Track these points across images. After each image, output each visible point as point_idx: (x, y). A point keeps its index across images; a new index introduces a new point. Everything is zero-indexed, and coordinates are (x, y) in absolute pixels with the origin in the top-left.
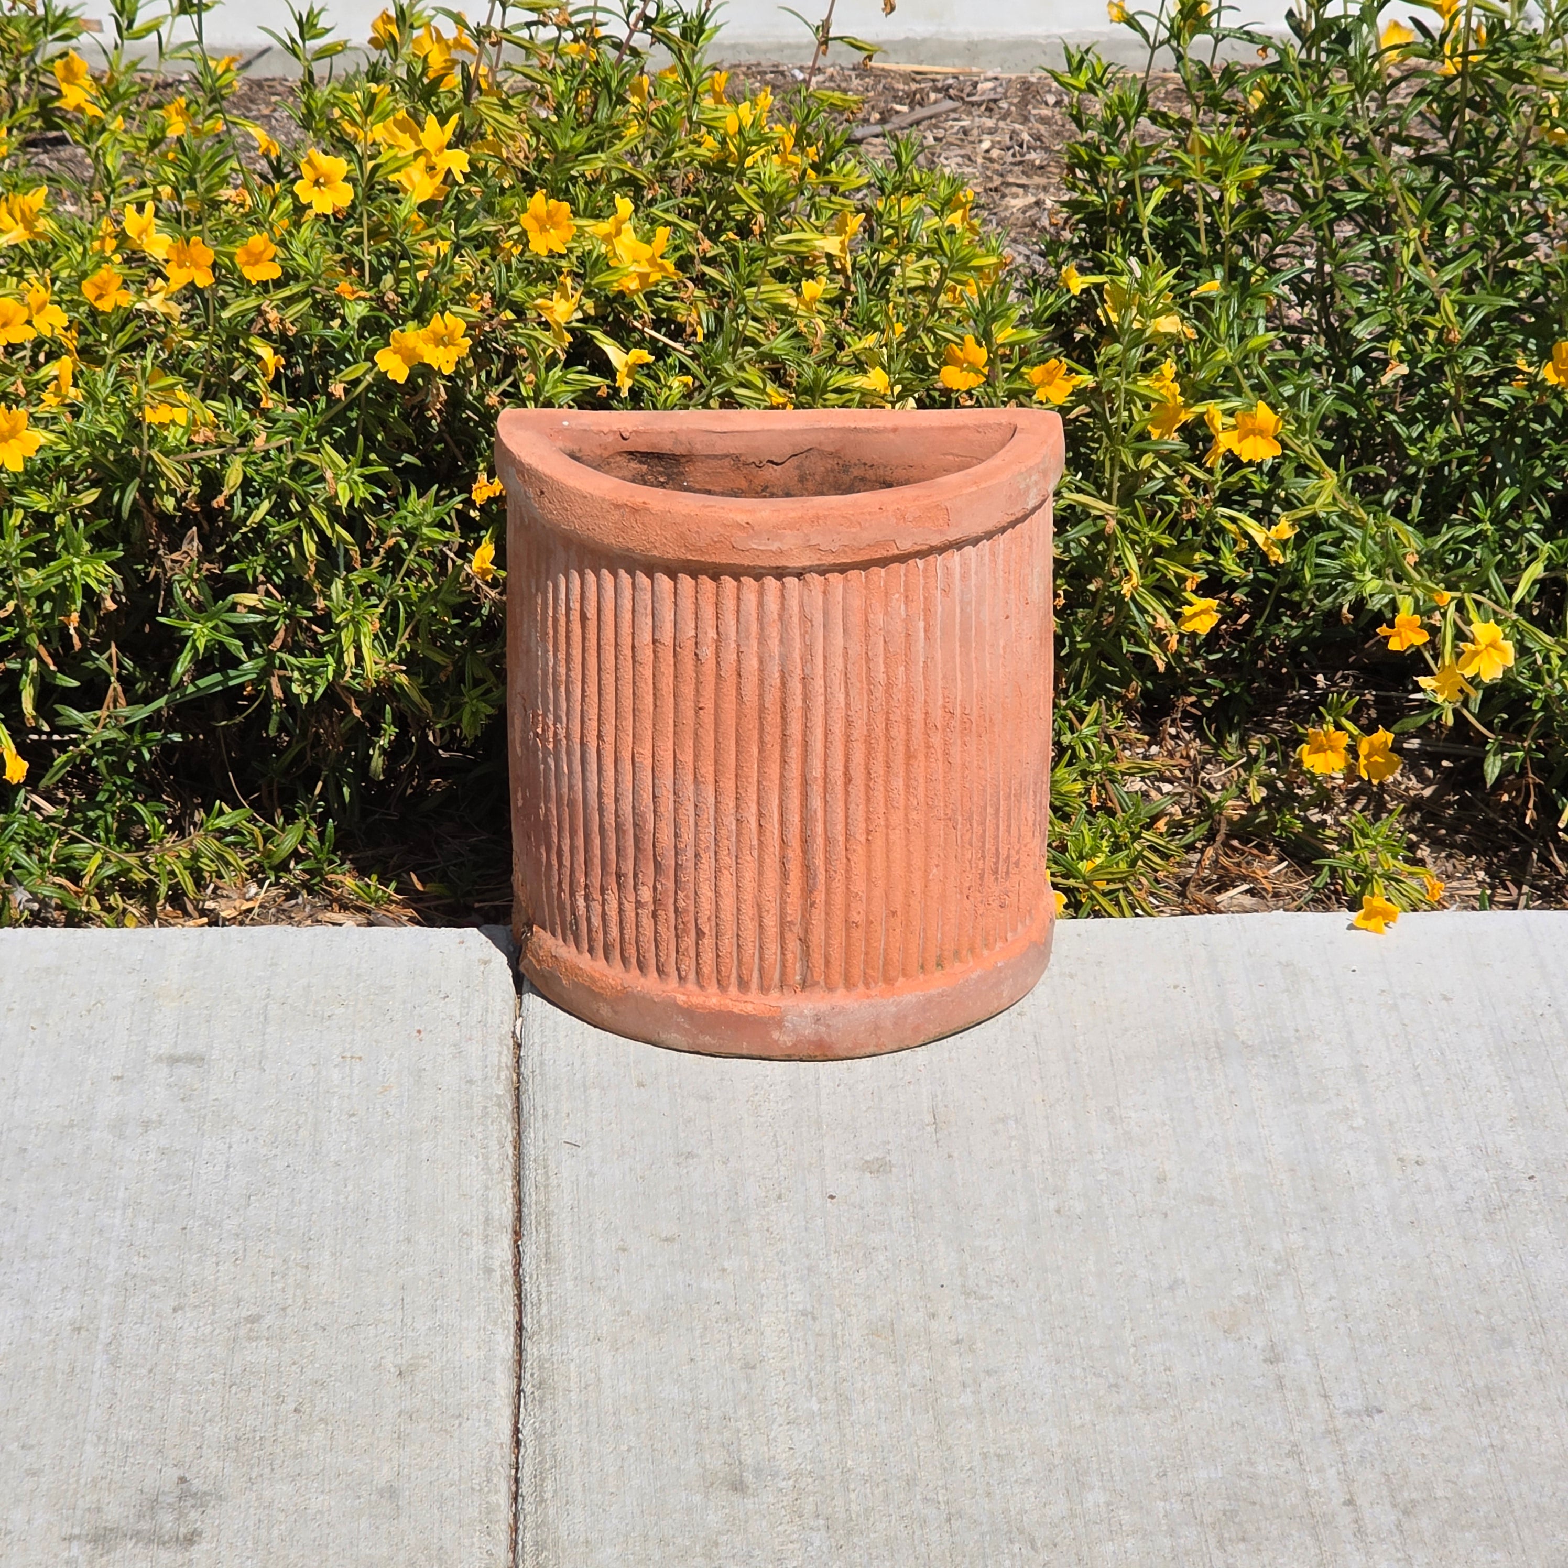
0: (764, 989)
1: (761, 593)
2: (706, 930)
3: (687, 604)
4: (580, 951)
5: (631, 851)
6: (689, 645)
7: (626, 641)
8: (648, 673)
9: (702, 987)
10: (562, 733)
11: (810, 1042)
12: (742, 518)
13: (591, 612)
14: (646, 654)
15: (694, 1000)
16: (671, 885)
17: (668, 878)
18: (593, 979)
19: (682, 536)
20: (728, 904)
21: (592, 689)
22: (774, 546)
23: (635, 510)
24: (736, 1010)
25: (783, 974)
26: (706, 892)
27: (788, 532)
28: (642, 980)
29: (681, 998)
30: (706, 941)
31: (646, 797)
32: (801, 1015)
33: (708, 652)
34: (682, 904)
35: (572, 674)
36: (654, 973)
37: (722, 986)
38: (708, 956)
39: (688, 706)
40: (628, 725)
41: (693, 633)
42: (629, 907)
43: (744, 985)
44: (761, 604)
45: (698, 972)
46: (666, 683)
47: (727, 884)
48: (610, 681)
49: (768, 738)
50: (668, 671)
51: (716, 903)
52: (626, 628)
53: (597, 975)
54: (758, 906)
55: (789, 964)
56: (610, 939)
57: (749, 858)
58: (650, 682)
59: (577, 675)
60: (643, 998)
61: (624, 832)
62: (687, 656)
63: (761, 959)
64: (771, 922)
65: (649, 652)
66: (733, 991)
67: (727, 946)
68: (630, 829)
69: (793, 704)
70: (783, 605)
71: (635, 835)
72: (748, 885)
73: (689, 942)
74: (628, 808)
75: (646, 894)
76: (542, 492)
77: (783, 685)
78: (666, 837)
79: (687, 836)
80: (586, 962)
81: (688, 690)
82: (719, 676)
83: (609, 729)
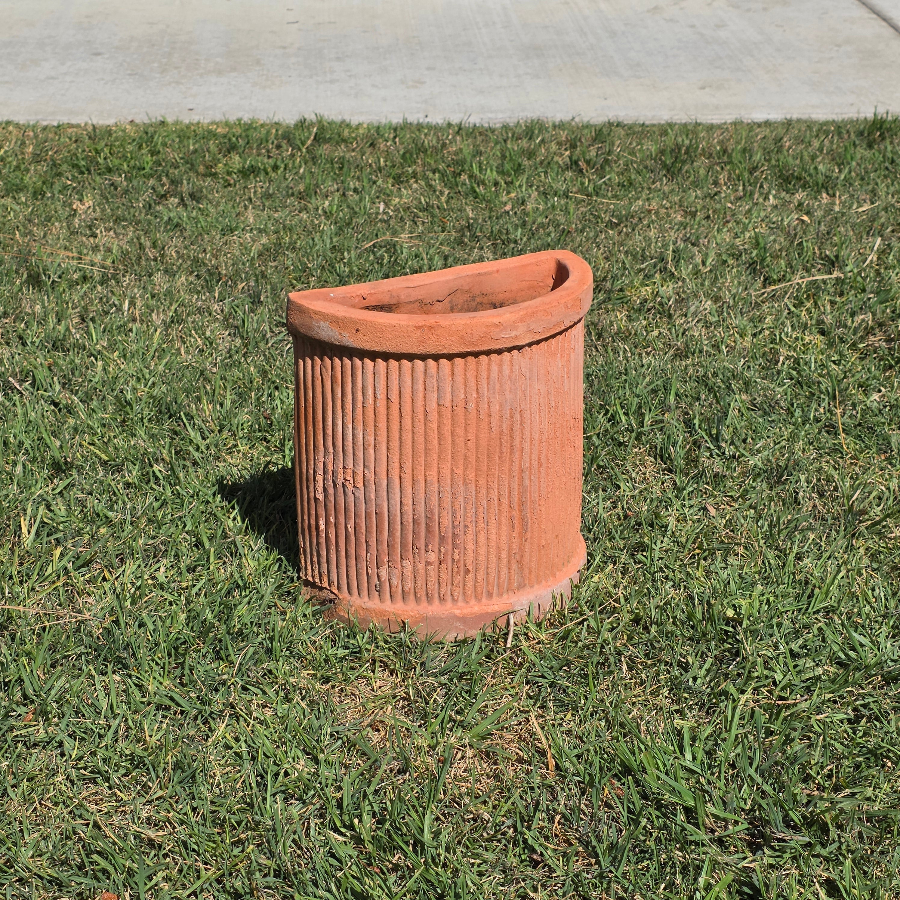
0: (500, 595)
1: (500, 365)
2: (470, 569)
3: (459, 379)
4: (383, 602)
5: (423, 534)
6: (461, 404)
7: (420, 409)
8: (434, 426)
9: (467, 602)
12: (496, 320)
13: (394, 397)
14: (433, 416)
15: (465, 611)
16: (450, 547)
17: (448, 544)
20: (482, 551)
21: (395, 444)
22: (513, 334)
23: (431, 328)
24: (489, 611)
25: (509, 583)
26: (471, 546)
27: (520, 324)
28: (430, 608)
29: (457, 612)
30: (470, 575)
31: (435, 500)
32: (522, 605)
33: (472, 405)
34: (456, 557)
35: (379, 438)
36: (436, 601)
37: (478, 599)
38: (470, 584)
39: (460, 441)
40: (422, 460)
41: (463, 396)
42: (421, 567)
43: (490, 595)
44: (500, 371)
45: (464, 593)
46: (447, 430)
47: (482, 539)
48: (408, 437)
49: (504, 450)
50: (447, 422)
51: (476, 552)
52: (420, 403)
53: (400, 612)
54: (498, 548)
55: (512, 578)
56: (406, 589)
57: (494, 522)
58: (436, 431)
59: (383, 439)
60: (434, 618)
61: (419, 524)
62: (460, 410)
63: (499, 578)
64: (504, 555)
65: (435, 414)
66: (484, 600)
67: (481, 575)
68: (423, 521)
69: (517, 427)
70: (511, 369)
71: (426, 524)
72: (493, 537)
73: (459, 579)
74: (421, 509)
75: (433, 557)
76: (357, 330)
77: (512, 417)
78: (447, 521)
79: (460, 517)
80: (388, 606)
81: (460, 431)
82: (479, 419)
83: (408, 466)
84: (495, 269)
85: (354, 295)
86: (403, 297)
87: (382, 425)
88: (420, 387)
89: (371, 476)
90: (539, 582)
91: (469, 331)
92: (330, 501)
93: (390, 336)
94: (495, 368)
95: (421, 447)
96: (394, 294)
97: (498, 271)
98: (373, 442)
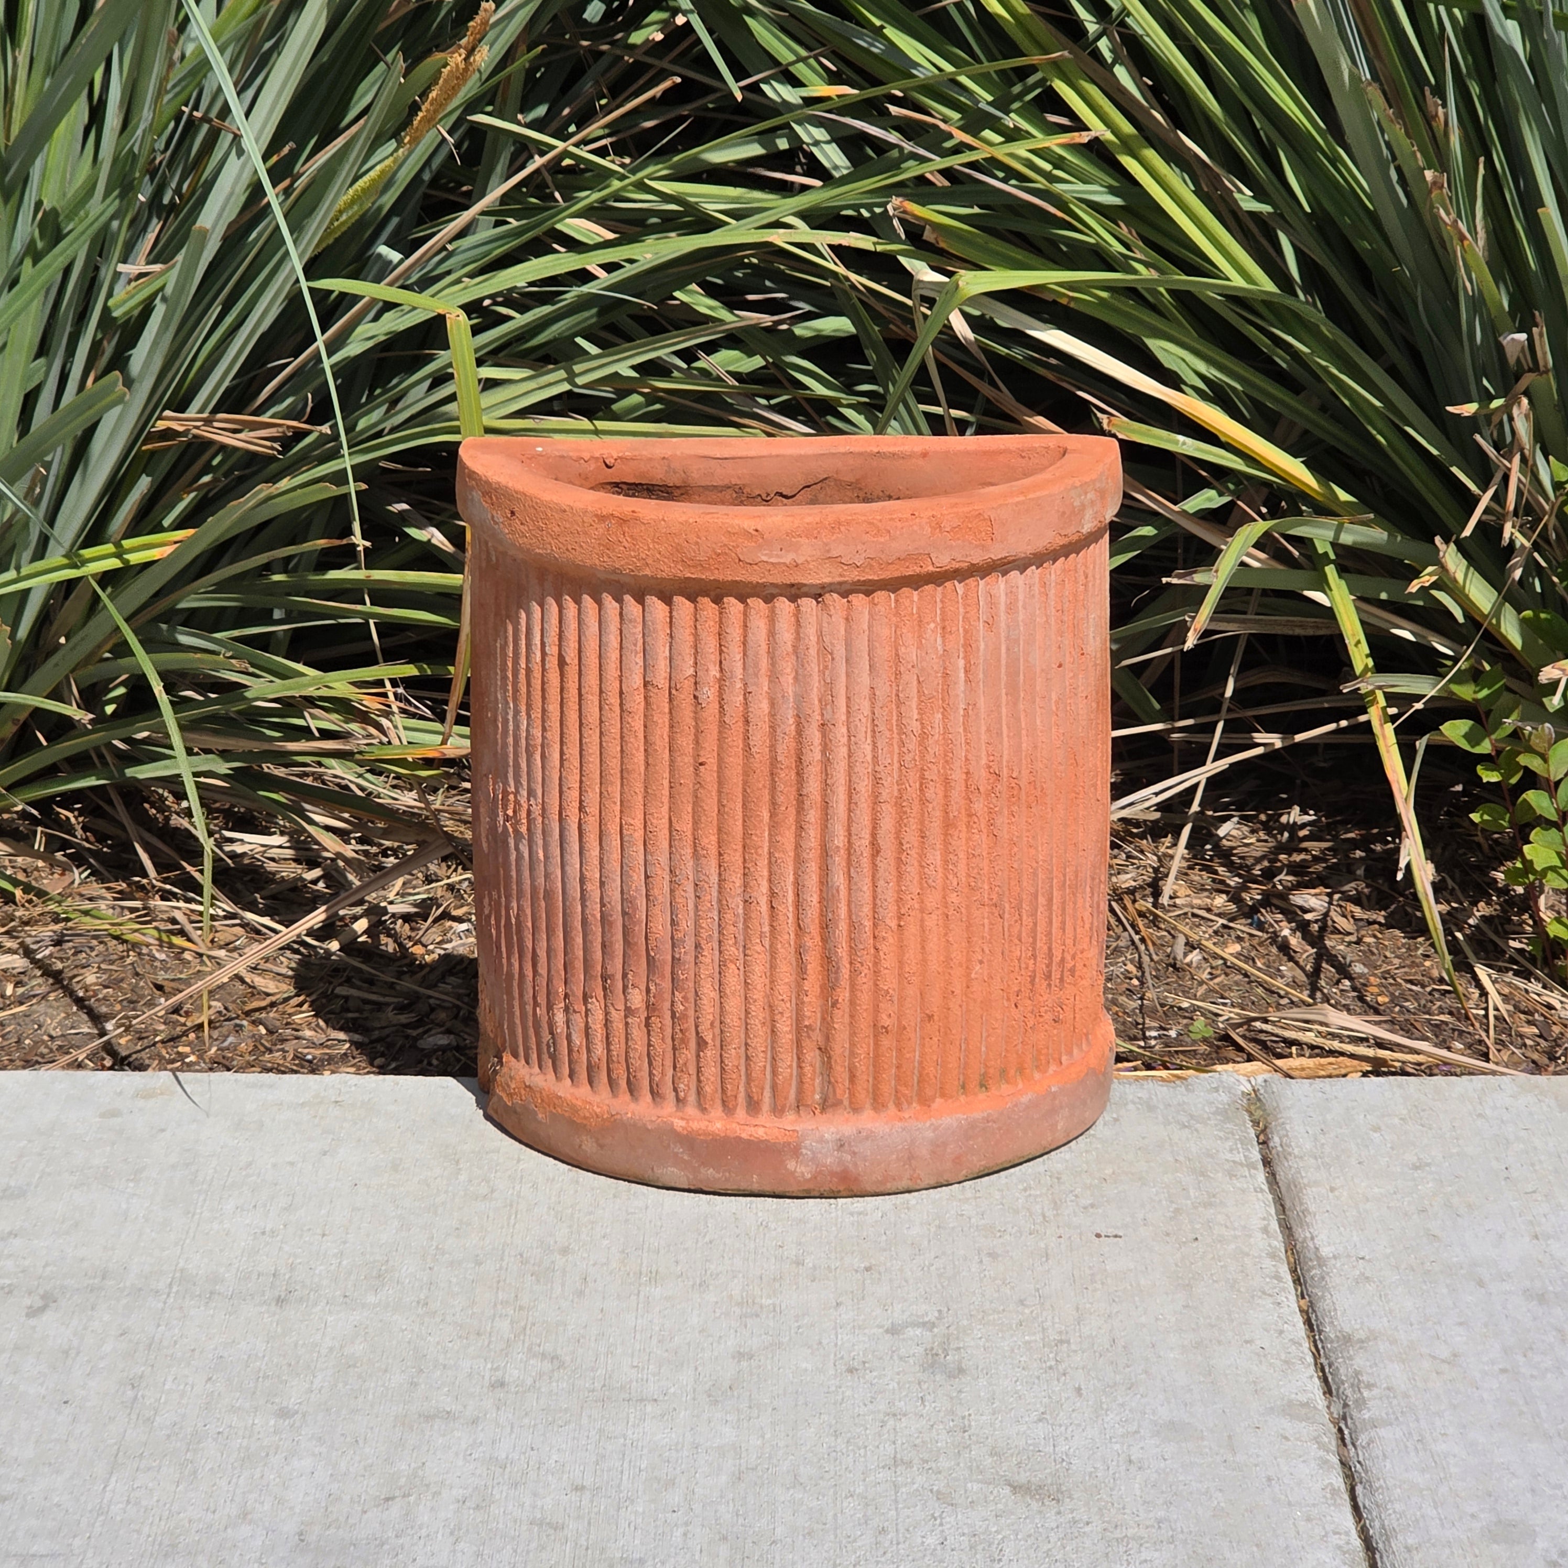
0: (778, 1110)
1: (772, 619)
2: (709, 1039)
3: (684, 635)
4: (558, 1078)
5: (619, 947)
6: (688, 685)
7: (612, 687)
8: (638, 723)
9: (703, 1110)
10: (537, 810)
11: (833, 1174)
12: (749, 525)
13: (571, 656)
14: (636, 702)
15: (695, 1125)
16: (667, 984)
17: (663, 977)
18: (574, 1109)
19: (678, 549)
20: (734, 1005)
21: (573, 751)
22: (788, 558)
23: (622, 521)
24: (744, 1136)
25: (800, 1091)
26: (709, 992)
28: (633, 1106)
29: (679, 1124)
30: (708, 1053)
31: (637, 878)
32: (821, 1140)
33: (709, 693)
34: (679, 1007)
35: (549, 735)
36: (648, 1096)
37: (728, 1107)
38: (711, 1072)
39: (686, 762)
40: (616, 792)
41: (691, 671)
42: (617, 1016)
43: (753, 1106)
44: (772, 633)
45: (699, 1092)
46: (661, 736)
47: (733, 980)
48: (592, 738)
49: (781, 799)
50: (662, 720)
51: (721, 1006)
52: (612, 671)
53: (579, 1103)
54: (770, 1008)
55: (806, 1080)
56: (595, 1059)
57: (759, 948)
58: (641, 735)
59: (554, 735)
60: (635, 1126)
61: (611, 924)
62: (685, 700)
63: (774, 1073)
64: (785, 1027)
65: (640, 698)
66: (741, 1113)
67: (733, 1058)
68: (618, 920)
69: (814, 755)
70: (798, 633)
71: (624, 926)
72: (758, 981)
73: (688, 1054)
74: (614, 894)
75: (637, 999)
76: (513, 513)
77: (800, 734)
78: (661, 926)
79: (686, 923)
80: (564, 1089)
81: (686, 742)
82: (722, 724)
83: (592, 797)
84: (918, 449)
85: (586, 456)
87: (554, 710)
88: (613, 640)
91: (693, 538)
94: (759, 626)
95: (614, 764)
98: (539, 741)
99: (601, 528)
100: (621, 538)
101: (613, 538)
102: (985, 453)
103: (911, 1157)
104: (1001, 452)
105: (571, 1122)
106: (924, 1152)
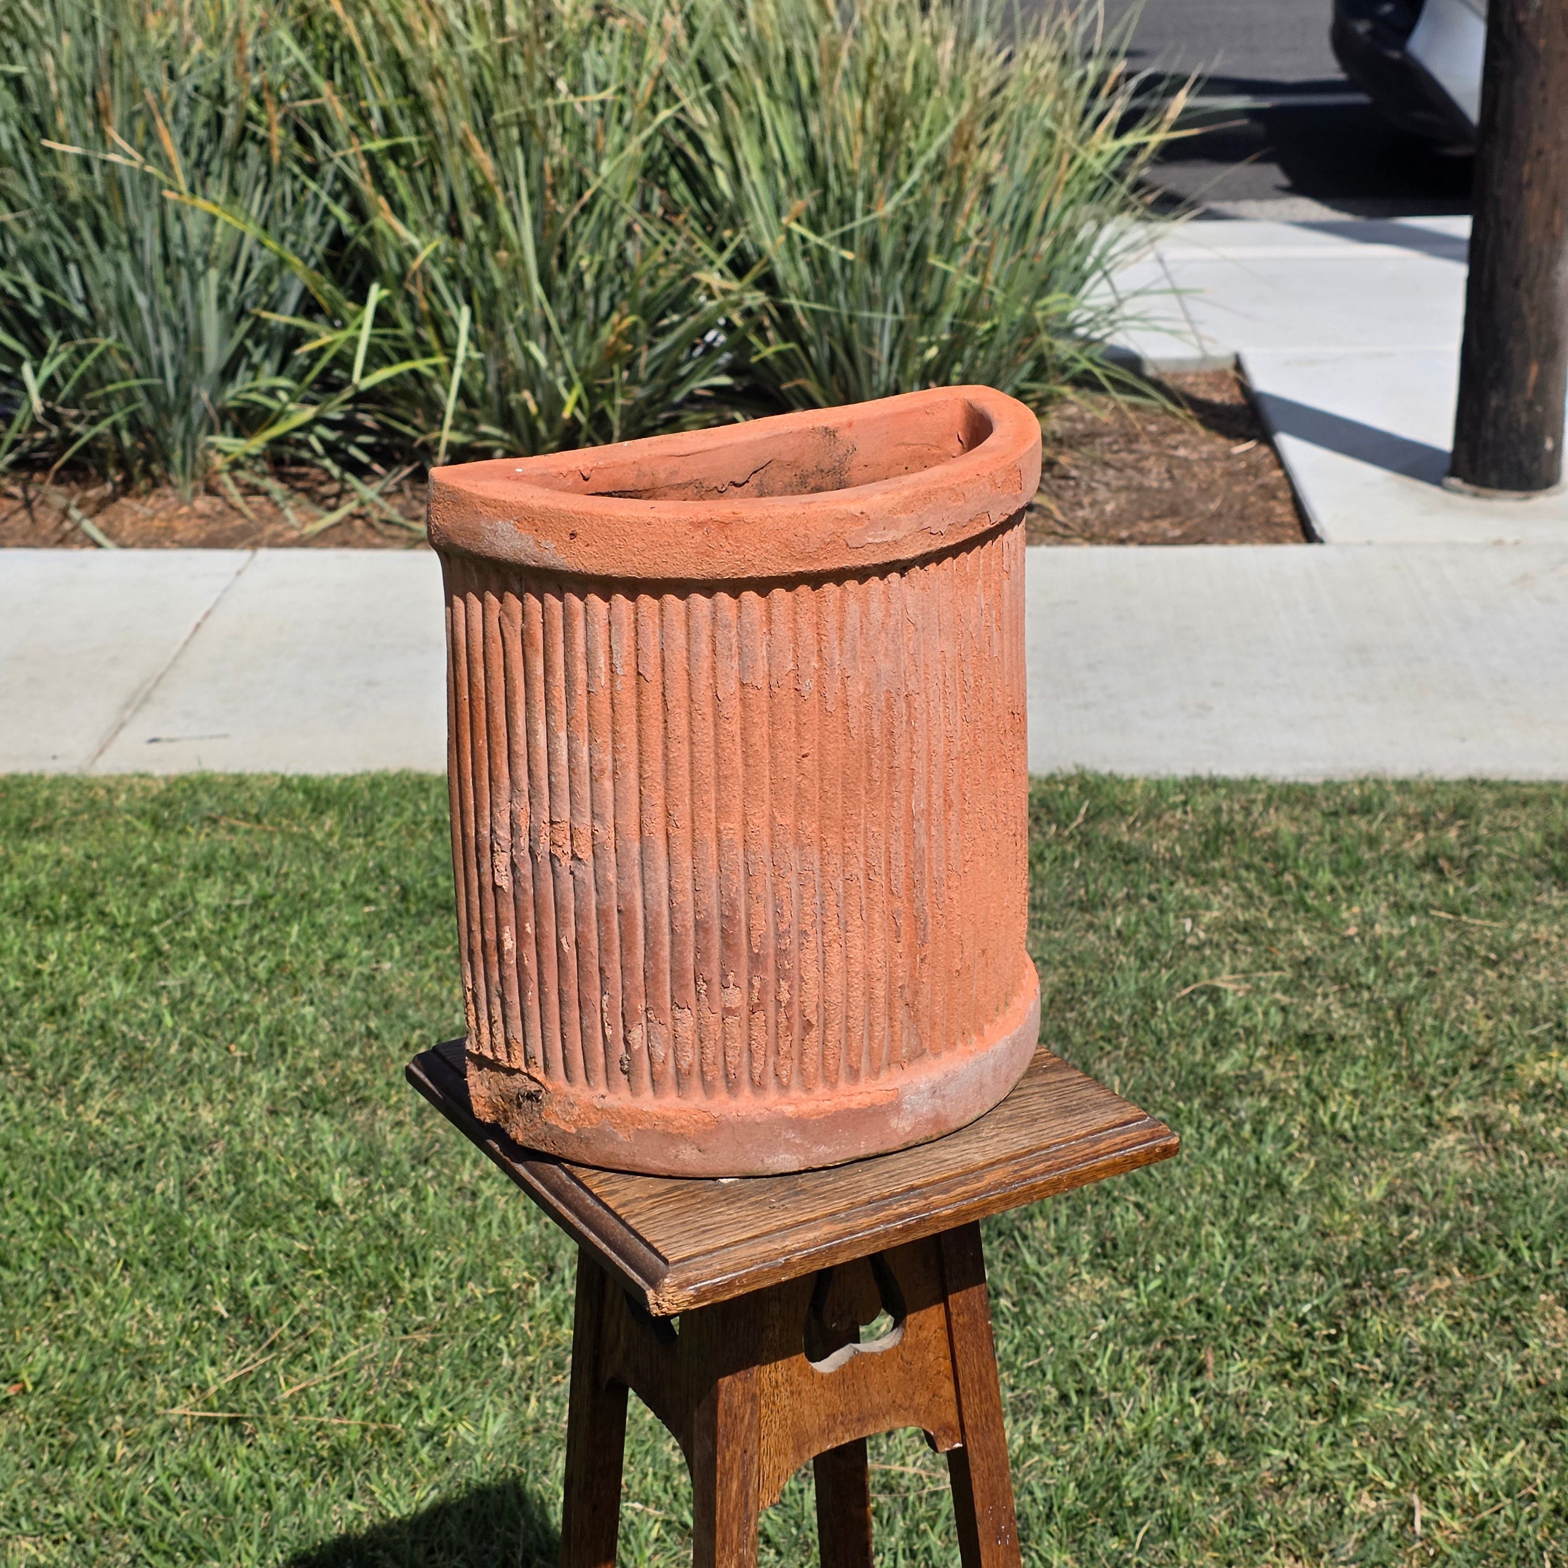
0: (875, 1073)
1: (865, 602)
2: (813, 1021)
3: (782, 630)
4: (634, 1091)
5: (716, 950)
6: (788, 682)
7: (703, 694)
8: (734, 727)
9: (808, 1090)
11: (928, 1121)
12: (849, 509)
13: (651, 670)
14: (733, 708)
15: (805, 1108)
16: (771, 976)
17: (766, 970)
18: (667, 1121)
19: (787, 544)
20: (836, 982)
21: (655, 767)
22: (890, 536)
23: (724, 525)
24: (853, 1106)
25: (892, 1049)
26: (812, 973)
27: (903, 516)
28: (733, 1103)
29: (789, 1110)
30: (813, 1034)
31: (738, 881)
32: (918, 1092)
33: (808, 685)
34: (785, 997)
35: (622, 757)
36: (746, 1090)
37: (830, 1082)
38: (813, 1051)
39: (788, 758)
40: (710, 798)
41: (791, 666)
42: (713, 1019)
43: (854, 1074)
44: (865, 614)
45: (802, 1071)
46: (759, 735)
47: (835, 959)
48: (680, 752)
49: (876, 775)
50: (761, 719)
51: (824, 985)
52: (703, 681)
53: (671, 1114)
54: (869, 976)
55: (897, 1037)
56: (684, 1065)
57: (859, 922)
58: (738, 739)
59: (630, 757)
60: (743, 1123)
61: (707, 931)
62: (785, 695)
63: (871, 1038)
64: (880, 991)
65: (736, 703)
66: (842, 1085)
67: (833, 1035)
68: (715, 925)
69: (900, 728)
70: (887, 610)
71: (723, 930)
72: (857, 953)
73: (790, 1042)
74: (711, 900)
75: (736, 998)
76: (573, 535)
77: (890, 708)
78: (763, 922)
79: (789, 914)
80: (647, 1102)
81: (786, 737)
82: (824, 712)
83: (682, 811)
84: (844, 420)
85: (564, 470)
86: (662, 476)
87: (629, 729)
88: (704, 648)
89: (606, 834)
90: (951, 1046)
91: (801, 531)
92: (524, 891)
93: (640, 545)
94: (854, 607)
95: (709, 772)
96: (646, 468)
97: (850, 425)
98: (609, 766)
99: (699, 536)
100: (723, 542)
101: (714, 544)
102: (899, 414)
103: (982, 1086)
104: (910, 412)
105: (666, 1135)
106: (989, 1080)
